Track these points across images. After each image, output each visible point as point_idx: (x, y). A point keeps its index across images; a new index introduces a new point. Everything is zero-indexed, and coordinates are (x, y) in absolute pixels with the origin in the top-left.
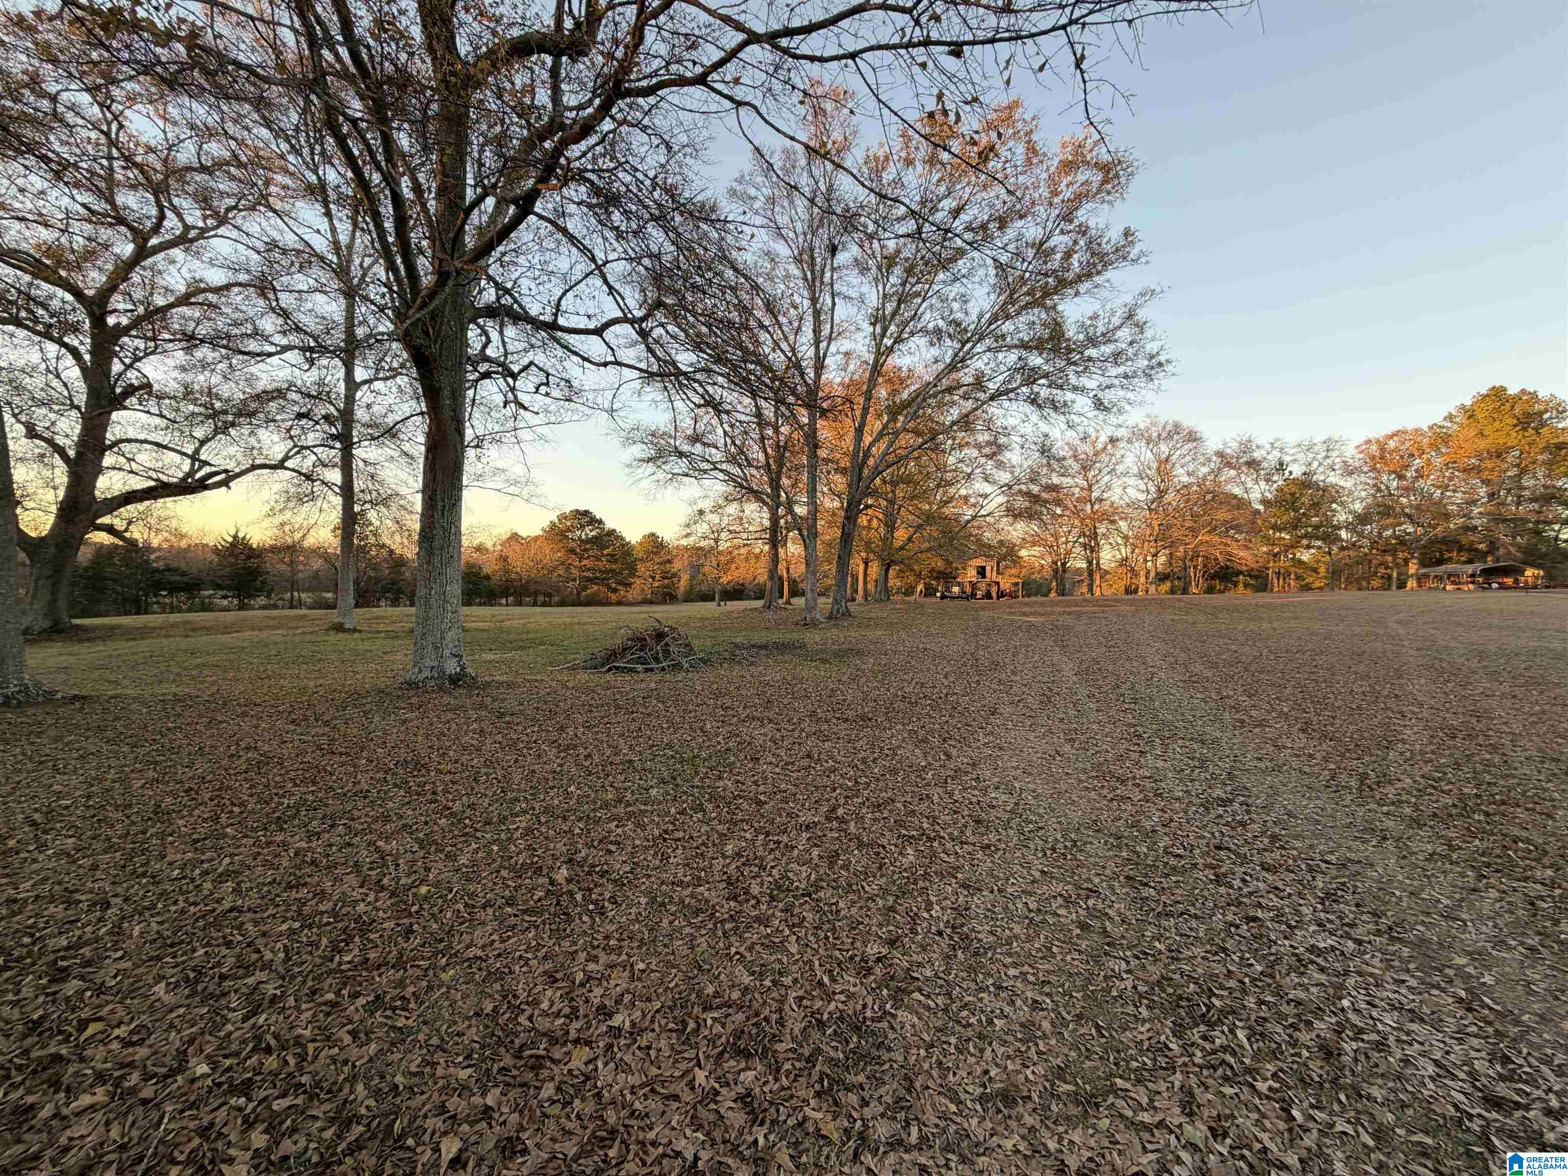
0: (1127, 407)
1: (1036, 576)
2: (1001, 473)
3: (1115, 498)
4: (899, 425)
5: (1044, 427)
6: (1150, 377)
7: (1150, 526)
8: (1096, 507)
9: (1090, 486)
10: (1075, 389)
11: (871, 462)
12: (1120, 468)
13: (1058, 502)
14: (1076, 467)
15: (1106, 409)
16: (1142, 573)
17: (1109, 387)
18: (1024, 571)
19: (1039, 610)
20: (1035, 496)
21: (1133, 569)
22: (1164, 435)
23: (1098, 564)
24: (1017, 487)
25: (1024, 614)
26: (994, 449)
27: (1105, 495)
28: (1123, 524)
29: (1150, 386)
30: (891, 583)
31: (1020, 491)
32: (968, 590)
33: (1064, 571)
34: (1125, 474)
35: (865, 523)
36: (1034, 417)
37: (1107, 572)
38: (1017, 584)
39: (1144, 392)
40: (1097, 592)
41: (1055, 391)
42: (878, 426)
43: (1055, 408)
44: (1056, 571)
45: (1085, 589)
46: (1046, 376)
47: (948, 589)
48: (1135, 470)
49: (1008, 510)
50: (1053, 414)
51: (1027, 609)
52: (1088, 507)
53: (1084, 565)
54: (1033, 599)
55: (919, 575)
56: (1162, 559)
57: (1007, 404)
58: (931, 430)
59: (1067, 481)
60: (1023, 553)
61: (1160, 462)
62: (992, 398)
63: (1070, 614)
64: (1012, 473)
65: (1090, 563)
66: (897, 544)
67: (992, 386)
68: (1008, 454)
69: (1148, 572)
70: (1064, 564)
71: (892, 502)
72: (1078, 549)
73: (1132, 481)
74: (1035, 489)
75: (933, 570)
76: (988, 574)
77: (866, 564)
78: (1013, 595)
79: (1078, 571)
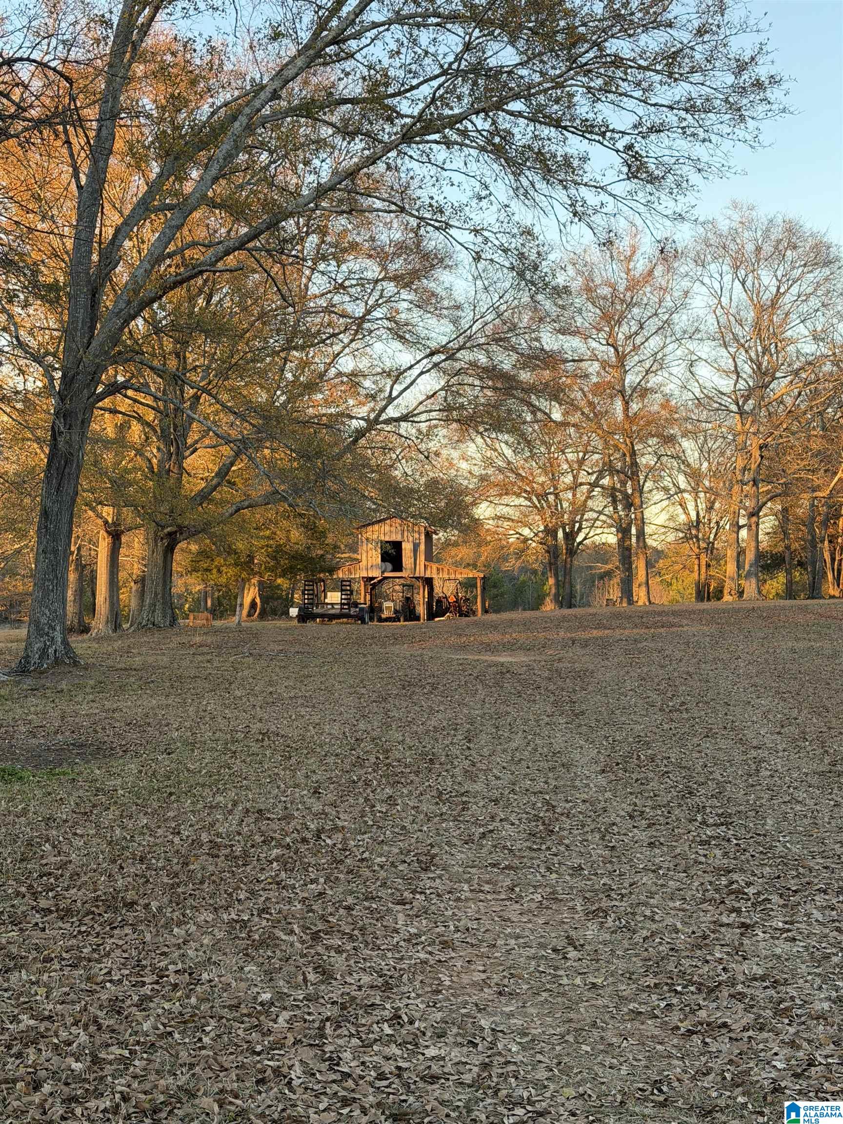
0: (695, 178)
1: (512, 565)
2: (432, 321)
3: (671, 388)
4: (188, 187)
5: (523, 215)
6: (739, 115)
7: (743, 448)
8: (635, 407)
9: (621, 358)
10: (587, 129)
11: (122, 274)
12: (681, 320)
13: (556, 393)
14: (592, 314)
15: (652, 179)
16: (731, 553)
17: (656, 129)
18: (486, 553)
19: (522, 637)
20: (504, 376)
21: (710, 548)
22: (768, 249)
23: (641, 534)
24: (465, 355)
25: (489, 648)
26: (416, 262)
27: (653, 381)
28: (688, 445)
29: (740, 133)
30: (179, 585)
31: (473, 364)
32: (363, 598)
33: (572, 552)
34: (693, 334)
35: (111, 432)
36: (501, 190)
37: (659, 554)
38: (469, 584)
39: (727, 145)
40: (640, 595)
41: (546, 131)
42: (138, 185)
43: (547, 173)
44: (553, 552)
45: (615, 593)
46: (526, 93)
47: (315, 599)
48: (711, 325)
49: (448, 408)
50: (541, 185)
51: (494, 637)
52: (619, 404)
53: (611, 538)
54: (506, 616)
55: (247, 564)
56: (768, 523)
57: (440, 153)
58: (267, 205)
59: (572, 345)
60: (483, 511)
61: (760, 309)
62: (407, 137)
63: (585, 644)
64: (455, 321)
65: (624, 532)
66: (194, 485)
67: (407, 107)
68: (445, 277)
69: (741, 553)
70: (570, 536)
71: (177, 380)
72: (599, 502)
73: (705, 350)
74: (506, 362)
75: (279, 549)
76: (407, 560)
77: (116, 535)
78: (462, 609)
79: (600, 552)
